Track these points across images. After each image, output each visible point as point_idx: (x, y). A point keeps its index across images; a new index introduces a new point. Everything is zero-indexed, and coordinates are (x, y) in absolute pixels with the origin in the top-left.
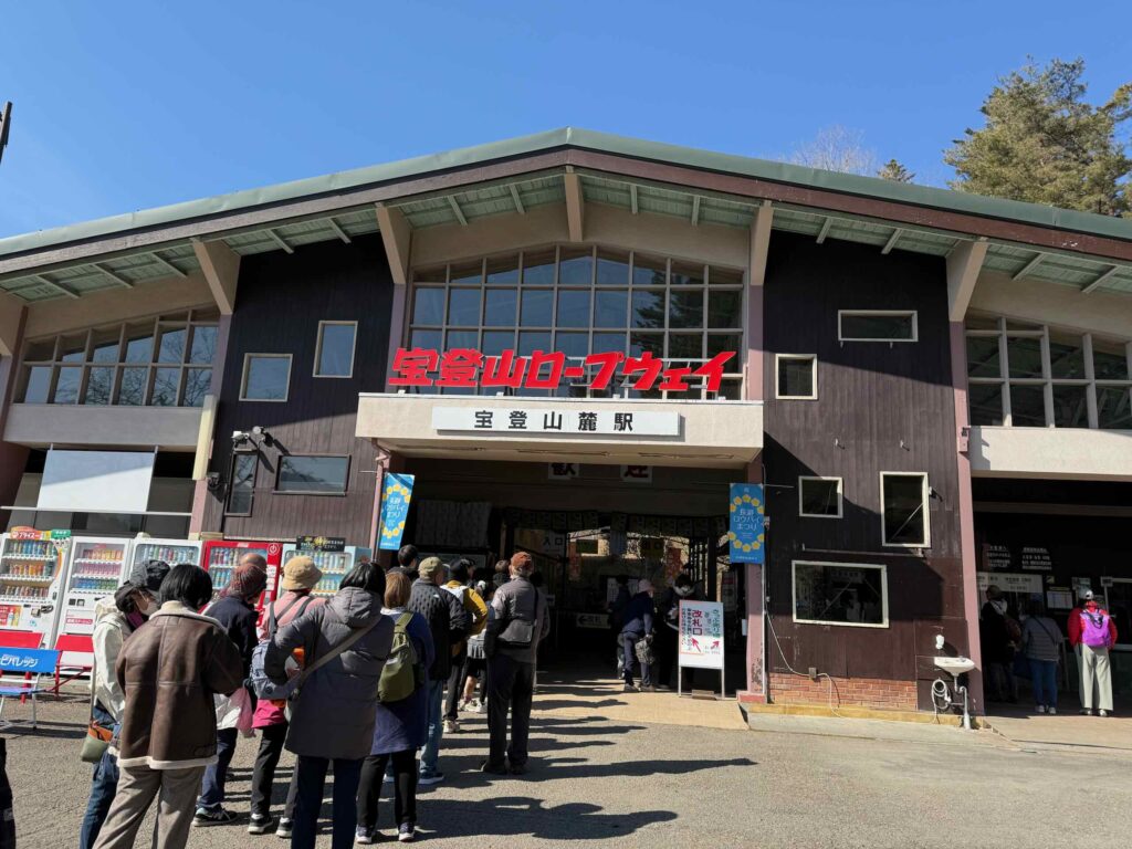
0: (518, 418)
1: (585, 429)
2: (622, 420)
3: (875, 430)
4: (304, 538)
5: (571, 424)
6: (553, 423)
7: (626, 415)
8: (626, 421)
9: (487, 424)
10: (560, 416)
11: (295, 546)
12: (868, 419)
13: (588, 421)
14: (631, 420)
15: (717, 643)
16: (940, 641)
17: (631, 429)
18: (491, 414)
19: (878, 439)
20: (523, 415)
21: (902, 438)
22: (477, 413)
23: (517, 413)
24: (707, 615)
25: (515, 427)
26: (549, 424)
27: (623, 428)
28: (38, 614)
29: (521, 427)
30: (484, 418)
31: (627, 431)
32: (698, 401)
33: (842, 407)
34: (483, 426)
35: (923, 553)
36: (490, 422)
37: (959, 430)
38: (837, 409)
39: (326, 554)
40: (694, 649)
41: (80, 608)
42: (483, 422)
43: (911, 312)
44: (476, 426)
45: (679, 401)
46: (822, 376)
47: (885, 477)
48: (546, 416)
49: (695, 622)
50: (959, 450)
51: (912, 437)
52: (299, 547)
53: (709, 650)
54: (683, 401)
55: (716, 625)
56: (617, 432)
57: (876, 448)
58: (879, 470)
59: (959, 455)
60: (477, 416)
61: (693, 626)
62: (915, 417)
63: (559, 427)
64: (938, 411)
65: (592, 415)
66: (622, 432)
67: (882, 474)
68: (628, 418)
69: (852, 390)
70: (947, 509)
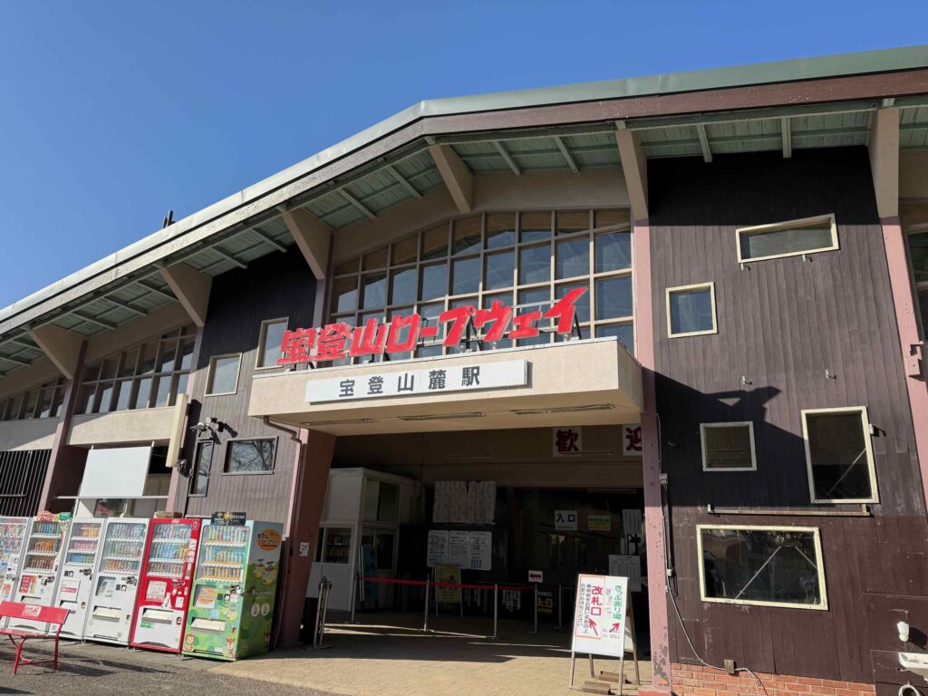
0: (376, 383)
1: (434, 388)
2: (470, 375)
3: (791, 360)
4: (217, 513)
5: (422, 384)
6: (406, 386)
7: (473, 368)
8: (473, 374)
9: (349, 392)
10: (413, 377)
11: (210, 521)
12: (781, 347)
13: (437, 378)
14: (478, 374)
15: (617, 625)
16: (903, 629)
17: (478, 382)
18: (353, 382)
19: (796, 369)
20: (380, 380)
21: (827, 367)
22: (342, 383)
23: (375, 378)
24: (609, 591)
25: (373, 393)
26: (402, 386)
27: (470, 383)
28: (45, 584)
29: (378, 392)
30: (347, 386)
31: (474, 385)
32: (546, 345)
33: (747, 339)
34: (346, 395)
35: (868, 509)
36: (352, 390)
37: (906, 350)
38: (742, 341)
39: (233, 528)
40: (591, 631)
41: (71, 578)
42: (346, 390)
43: (828, 216)
44: (341, 396)
45: (527, 347)
46: (721, 306)
47: (808, 416)
48: (400, 378)
49: (595, 600)
50: (907, 375)
51: (840, 363)
52: (213, 521)
53: (609, 634)
54: (531, 347)
55: (617, 604)
56: (465, 387)
57: (793, 381)
58: (800, 408)
59: (908, 379)
60: (341, 386)
61: (592, 605)
62: (842, 339)
63: (411, 389)
64: (874, 326)
65: (442, 372)
66: (470, 387)
67: (804, 412)
68: (475, 371)
69: (758, 316)
70: (898, 451)
